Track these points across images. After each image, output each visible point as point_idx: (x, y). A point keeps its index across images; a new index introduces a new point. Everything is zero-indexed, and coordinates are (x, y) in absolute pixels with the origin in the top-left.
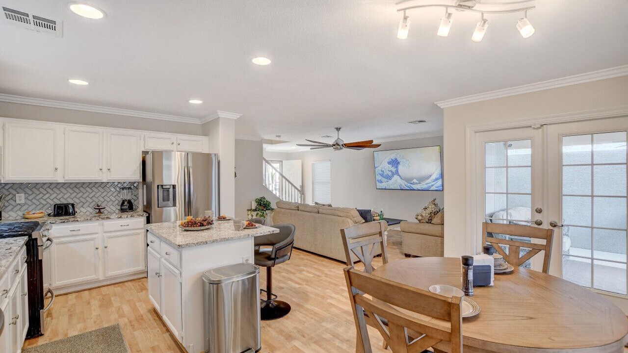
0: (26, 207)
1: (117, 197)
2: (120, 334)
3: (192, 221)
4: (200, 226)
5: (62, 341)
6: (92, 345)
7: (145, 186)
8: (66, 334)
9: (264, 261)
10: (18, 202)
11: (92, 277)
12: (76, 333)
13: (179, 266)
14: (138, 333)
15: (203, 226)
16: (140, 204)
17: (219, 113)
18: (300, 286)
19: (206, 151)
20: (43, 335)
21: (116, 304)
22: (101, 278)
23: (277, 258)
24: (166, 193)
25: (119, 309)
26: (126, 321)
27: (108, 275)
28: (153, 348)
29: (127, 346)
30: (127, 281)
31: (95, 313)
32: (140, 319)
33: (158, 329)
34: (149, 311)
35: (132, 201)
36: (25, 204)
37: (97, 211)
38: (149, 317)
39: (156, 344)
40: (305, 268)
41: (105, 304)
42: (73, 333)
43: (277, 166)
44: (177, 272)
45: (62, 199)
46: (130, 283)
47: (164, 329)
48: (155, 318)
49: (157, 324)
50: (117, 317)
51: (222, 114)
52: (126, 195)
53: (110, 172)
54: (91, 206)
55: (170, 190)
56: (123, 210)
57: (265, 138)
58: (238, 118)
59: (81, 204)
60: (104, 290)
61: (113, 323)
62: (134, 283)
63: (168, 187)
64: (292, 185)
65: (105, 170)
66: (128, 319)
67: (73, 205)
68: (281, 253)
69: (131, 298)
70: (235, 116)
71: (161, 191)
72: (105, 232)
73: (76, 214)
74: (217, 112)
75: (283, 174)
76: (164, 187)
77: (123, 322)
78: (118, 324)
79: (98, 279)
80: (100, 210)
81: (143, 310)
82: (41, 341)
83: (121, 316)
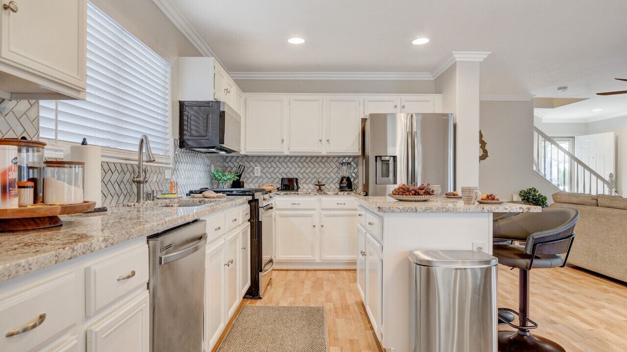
0: (261, 179)
1: (337, 174)
2: (323, 317)
3: (404, 187)
4: (415, 194)
5: (273, 308)
6: (296, 319)
7: (364, 160)
8: (278, 304)
9: (514, 258)
10: (256, 175)
11: (308, 257)
12: (285, 305)
13: (379, 238)
14: (340, 322)
15: (419, 194)
16: (359, 183)
17: (455, 56)
18: (591, 328)
19: (439, 110)
20: (261, 298)
21: (327, 288)
22: (318, 260)
23: (537, 258)
24: (385, 166)
25: (328, 294)
26: (332, 306)
27: (323, 258)
28: (352, 342)
29: (326, 330)
30: (341, 270)
31: (305, 292)
32: (346, 308)
33: (362, 324)
34: (357, 303)
35: (352, 180)
36: (261, 177)
37: (318, 187)
38: (356, 309)
39: (355, 338)
40: (606, 305)
41: (317, 286)
42: (283, 304)
43: (565, 145)
44: (378, 245)
45: (288, 174)
46: (345, 273)
47: (368, 326)
48: (361, 311)
49: (362, 319)
50: (324, 300)
51: (460, 56)
52: (345, 172)
53: (329, 143)
54: (313, 182)
55: (390, 162)
56: (342, 189)
57: (537, 96)
58: (485, 60)
59: (304, 179)
60: (320, 274)
61: (320, 305)
62: (349, 273)
63: (387, 158)
64: (592, 171)
65: (324, 141)
66: (334, 305)
67: (297, 179)
68: (547, 249)
69: (342, 286)
70: (479, 56)
71: (379, 163)
72: (323, 209)
73: (299, 190)
74: (453, 54)
75: (576, 156)
76: (383, 158)
77: (329, 306)
78: (323, 307)
79: (315, 260)
80: (320, 187)
81: (351, 300)
82: (258, 303)
83: (328, 300)
